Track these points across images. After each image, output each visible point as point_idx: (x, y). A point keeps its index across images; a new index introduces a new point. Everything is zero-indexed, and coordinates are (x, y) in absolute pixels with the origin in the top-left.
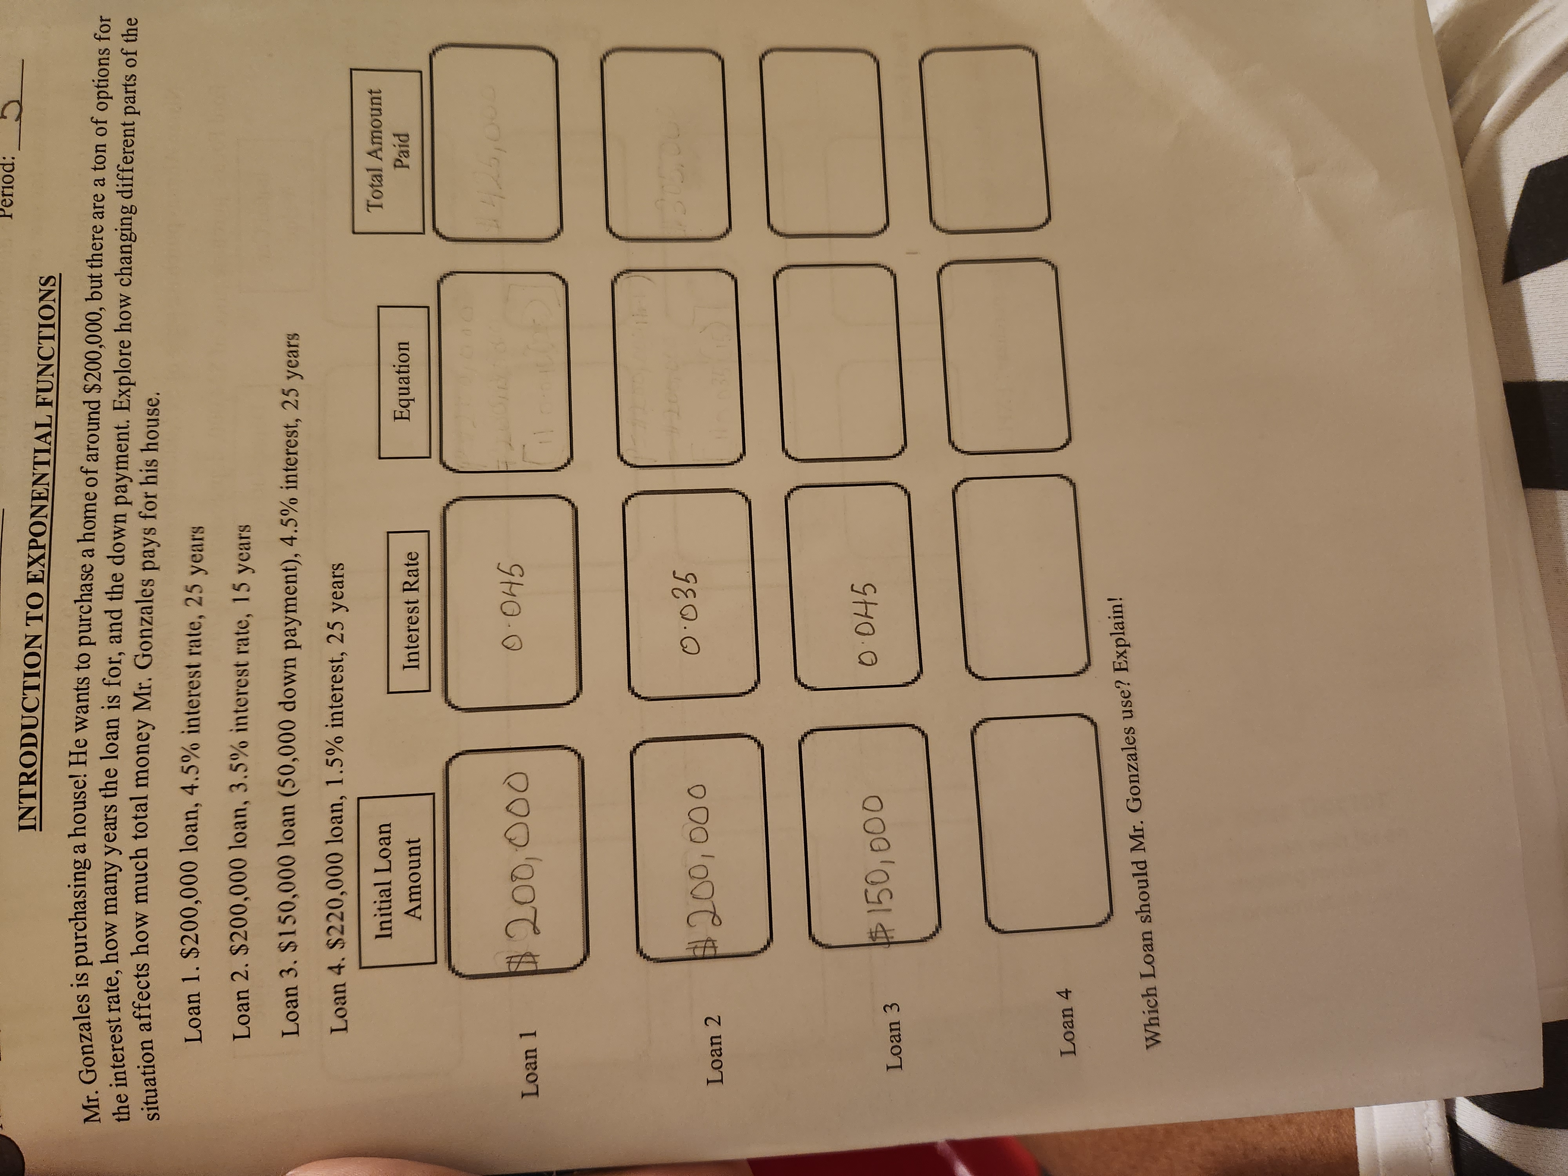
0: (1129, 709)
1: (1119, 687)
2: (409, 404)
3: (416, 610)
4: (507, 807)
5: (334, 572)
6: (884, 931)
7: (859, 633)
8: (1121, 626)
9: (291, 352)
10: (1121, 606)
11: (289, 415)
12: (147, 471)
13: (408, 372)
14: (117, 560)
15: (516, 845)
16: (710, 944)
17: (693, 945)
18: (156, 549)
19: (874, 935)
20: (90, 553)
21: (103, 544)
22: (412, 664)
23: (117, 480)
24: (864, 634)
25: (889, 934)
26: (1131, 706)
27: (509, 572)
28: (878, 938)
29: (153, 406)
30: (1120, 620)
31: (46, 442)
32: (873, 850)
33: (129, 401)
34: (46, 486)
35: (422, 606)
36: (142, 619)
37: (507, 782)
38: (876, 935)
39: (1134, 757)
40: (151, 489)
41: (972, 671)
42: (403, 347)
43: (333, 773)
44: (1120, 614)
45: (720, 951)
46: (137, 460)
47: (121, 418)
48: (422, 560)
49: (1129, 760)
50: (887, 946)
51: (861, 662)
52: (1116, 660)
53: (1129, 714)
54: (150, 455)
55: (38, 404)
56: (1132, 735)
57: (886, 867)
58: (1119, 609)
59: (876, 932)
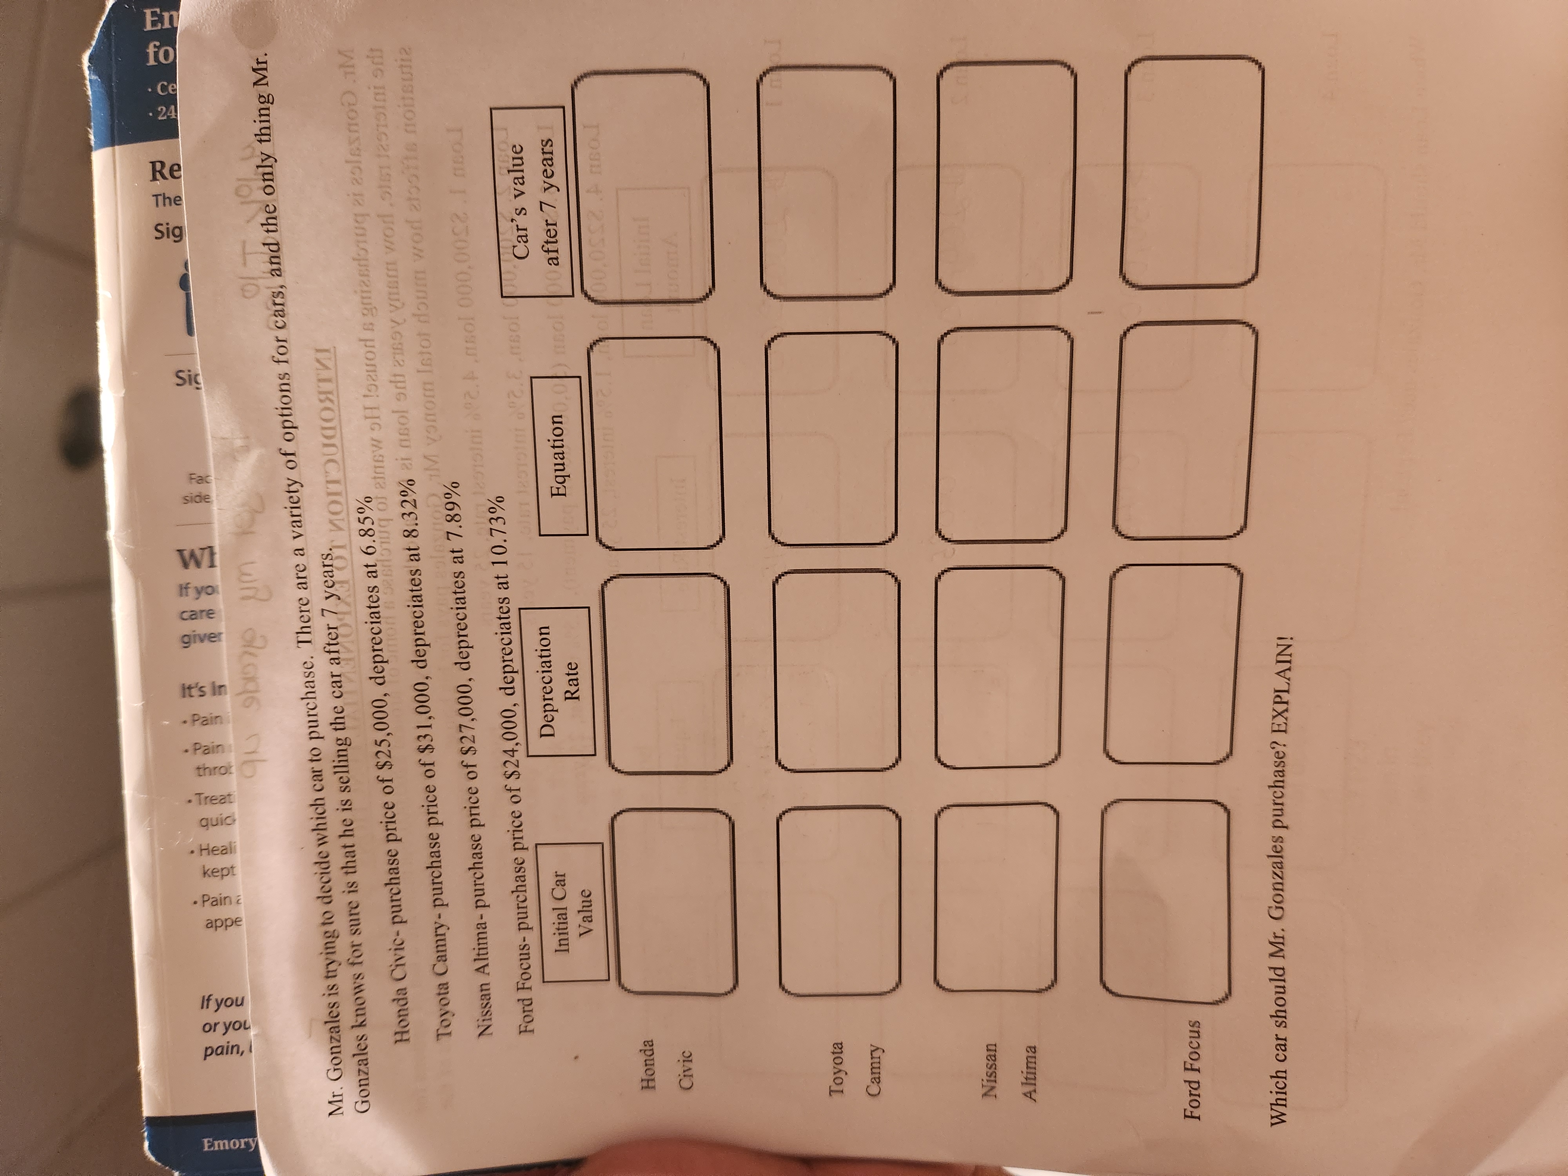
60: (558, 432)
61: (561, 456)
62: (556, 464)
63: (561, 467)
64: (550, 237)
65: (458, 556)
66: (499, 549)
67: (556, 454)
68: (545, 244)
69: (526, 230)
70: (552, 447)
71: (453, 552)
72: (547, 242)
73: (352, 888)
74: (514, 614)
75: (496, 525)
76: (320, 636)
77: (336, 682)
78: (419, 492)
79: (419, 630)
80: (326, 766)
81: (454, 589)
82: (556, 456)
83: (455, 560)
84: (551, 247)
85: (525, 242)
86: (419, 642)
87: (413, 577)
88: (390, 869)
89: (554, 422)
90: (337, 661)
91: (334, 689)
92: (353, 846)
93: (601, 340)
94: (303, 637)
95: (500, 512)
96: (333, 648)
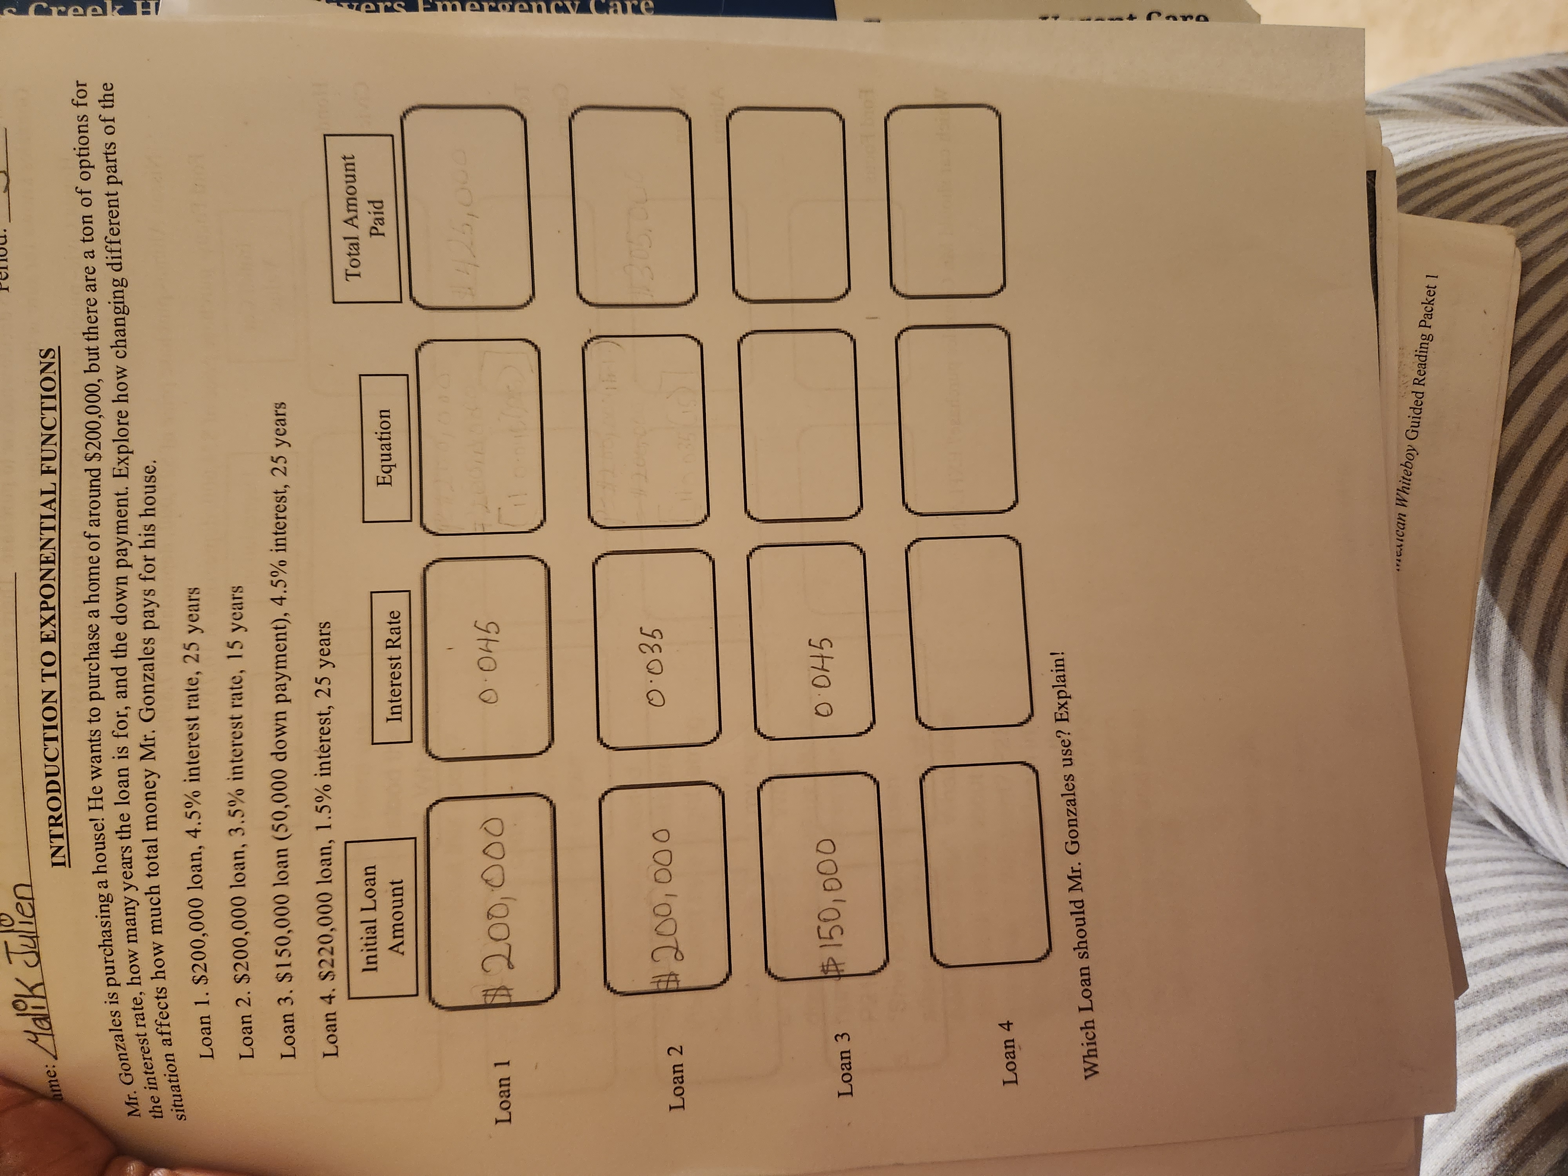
0: (1069, 757)
1: (1060, 737)
2: (391, 470)
3: (399, 666)
4: (484, 851)
5: (321, 631)
6: (835, 964)
7: (815, 685)
8: (1062, 678)
9: (279, 420)
10: (1063, 660)
11: (279, 480)
12: (146, 535)
13: (389, 439)
14: (121, 620)
15: (492, 886)
16: (673, 978)
17: (657, 979)
18: (156, 609)
19: (825, 968)
20: (95, 613)
21: (107, 605)
22: (395, 716)
23: (118, 544)
24: (821, 687)
25: (840, 968)
26: (1071, 754)
27: (485, 629)
28: (829, 971)
29: (151, 473)
30: (1061, 673)
31: (51, 508)
32: (825, 889)
33: (127, 468)
34: (53, 551)
35: (404, 662)
36: (145, 675)
37: (484, 826)
38: (827, 968)
39: (1073, 802)
40: (150, 553)
41: (922, 721)
42: (384, 414)
43: (322, 819)
44: (1062, 668)
45: (682, 985)
46: (136, 525)
47: (120, 484)
48: (404, 618)
49: (1069, 805)
50: (838, 978)
51: (818, 713)
52: (1057, 711)
53: (1069, 761)
54: (148, 520)
55: (43, 472)
56: (1072, 782)
57: (837, 905)
58: (1060, 663)
59: (828, 965)
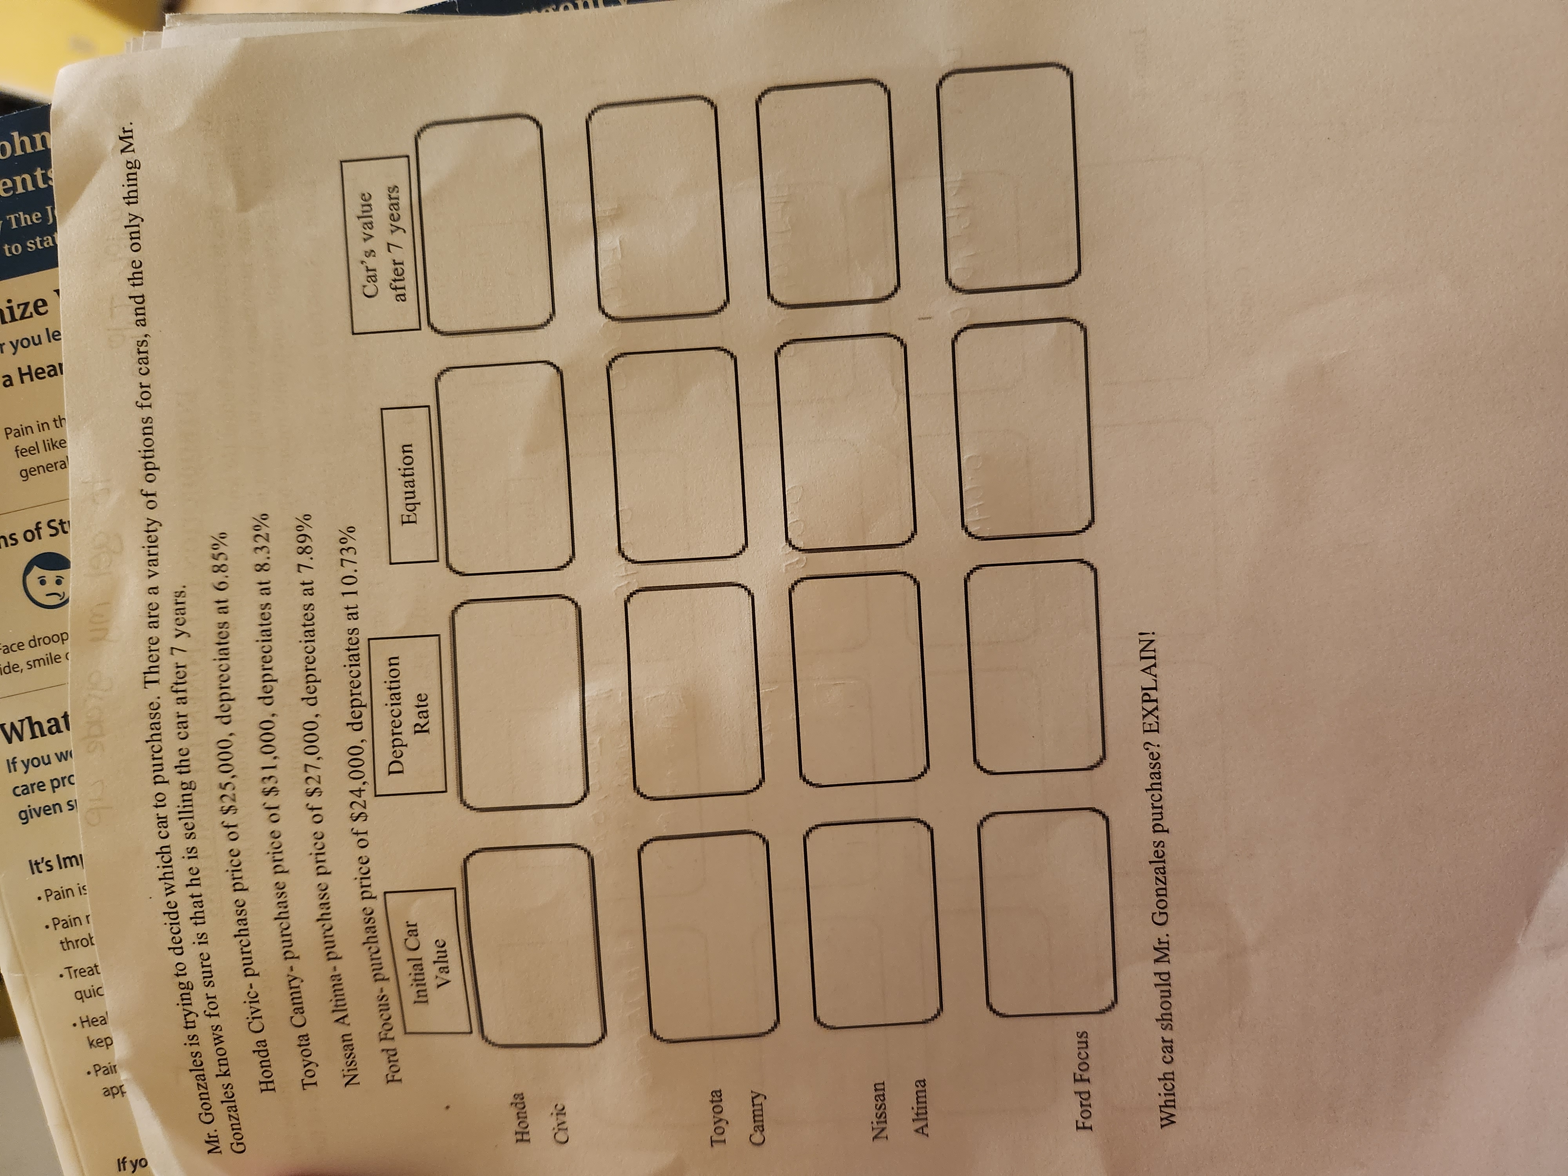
60: (408, 461)
61: (411, 484)
62: (406, 493)
63: (411, 495)
64: (398, 275)
65: (308, 588)
66: (349, 580)
67: (406, 482)
68: (393, 282)
69: (375, 270)
70: (402, 475)
71: (304, 584)
72: (395, 280)
73: (202, 940)
74: (363, 645)
75: (347, 555)
76: (167, 675)
77: (182, 722)
78: (272, 527)
79: (267, 666)
80: (171, 811)
81: (303, 621)
82: (407, 484)
83: (306, 592)
84: (399, 284)
85: (374, 282)
86: (267, 678)
87: (263, 611)
88: (238, 920)
89: (404, 452)
90: (184, 701)
91: (180, 730)
92: (200, 896)
93: (448, 369)
94: (150, 677)
95: (350, 543)
96: (180, 687)
